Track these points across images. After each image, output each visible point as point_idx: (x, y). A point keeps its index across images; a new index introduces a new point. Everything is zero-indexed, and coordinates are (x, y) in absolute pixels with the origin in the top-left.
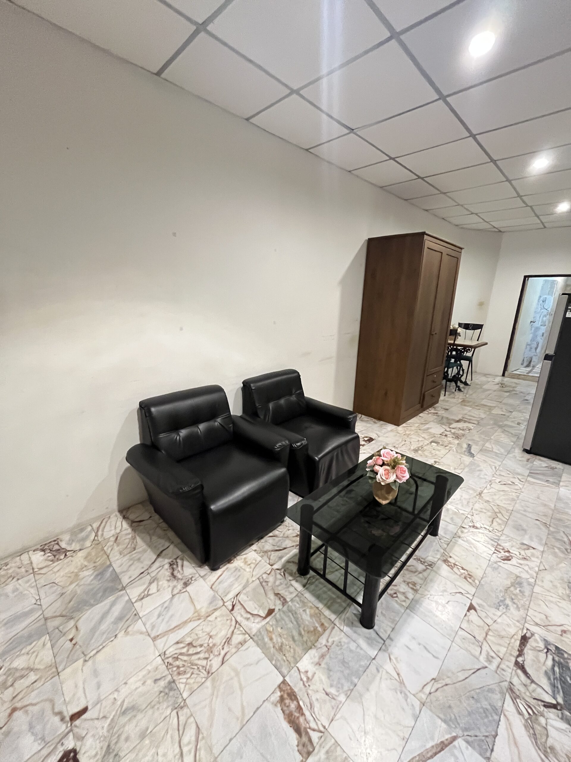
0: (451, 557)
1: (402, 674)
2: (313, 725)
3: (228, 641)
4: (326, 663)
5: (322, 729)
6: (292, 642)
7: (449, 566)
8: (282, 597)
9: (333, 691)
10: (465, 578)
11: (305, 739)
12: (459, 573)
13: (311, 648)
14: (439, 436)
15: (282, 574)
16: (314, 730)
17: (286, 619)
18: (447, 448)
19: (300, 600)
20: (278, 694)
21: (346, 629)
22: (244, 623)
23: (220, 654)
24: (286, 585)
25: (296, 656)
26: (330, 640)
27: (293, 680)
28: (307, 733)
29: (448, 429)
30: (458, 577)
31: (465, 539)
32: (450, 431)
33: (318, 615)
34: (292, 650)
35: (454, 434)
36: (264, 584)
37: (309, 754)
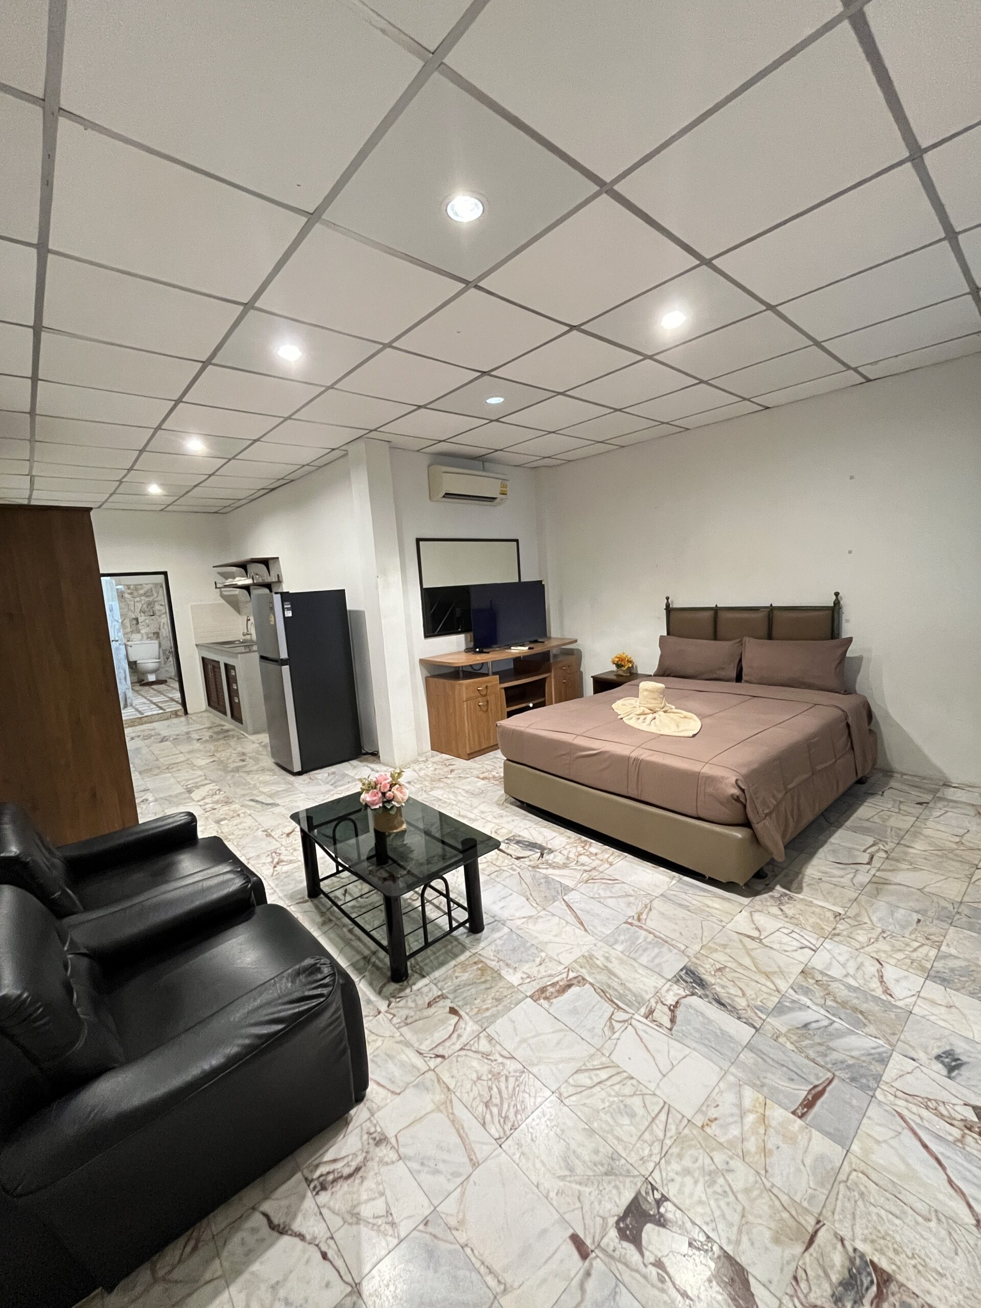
1: (524, 915)
2: (564, 975)
3: (486, 1055)
4: (515, 963)
5: (567, 969)
6: (493, 990)
8: (435, 999)
9: (538, 960)
11: (575, 982)
13: (500, 974)
15: (398, 1000)
16: (568, 975)
17: (465, 995)
19: (442, 981)
20: (542, 1001)
21: (482, 945)
22: (464, 1040)
24: (417, 996)
26: (493, 958)
27: (530, 989)
28: (570, 980)
36: (409, 1021)
37: (584, 979)
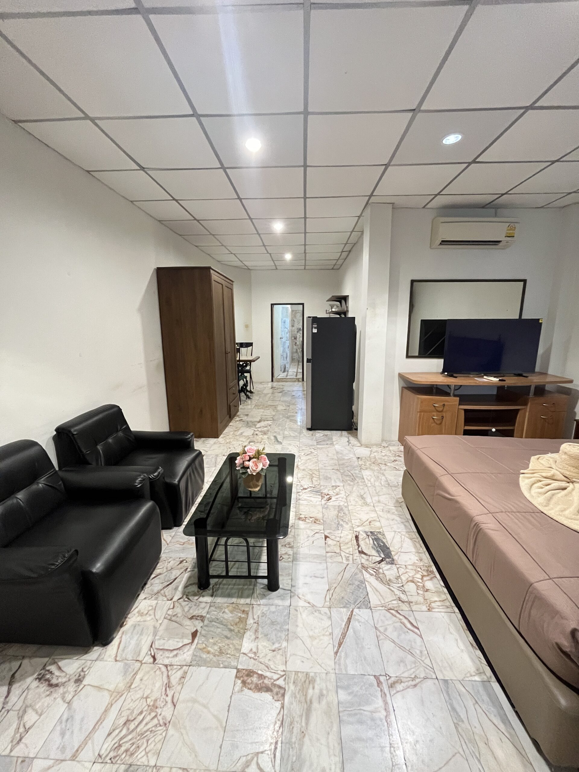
0: (301, 514)
1: (311, 601)
2: (275, 677)
3: (168, 686)
4: (262, 633)
5: (283, 673)
6: (227, 641)
7: (302, 520)
8: (198, 616)
9: (277, 645)
10: (315, 522)
11: (276, 690)
12: (310, 522)
14: (252, 436)
15: (186, 599)
16: (278, 679)
17: (212, 629)
18: (262, 443)
19: (216, 608)
20: (239, 682)
21: (263, 601)
22: (175, 661)
23: (167, 702)
24: (195, 605)
25: (237, 647)
26: (255, 617)
27: (244, 664)
28: (275, 685)
29: (256, 430)
30: (311, 524)
31: (303, 499)
32: (258, 431)
33: (235, 608)
34: (231, 646)
35: (261, 432)
36: (173, 618)
37: (283, 695)
